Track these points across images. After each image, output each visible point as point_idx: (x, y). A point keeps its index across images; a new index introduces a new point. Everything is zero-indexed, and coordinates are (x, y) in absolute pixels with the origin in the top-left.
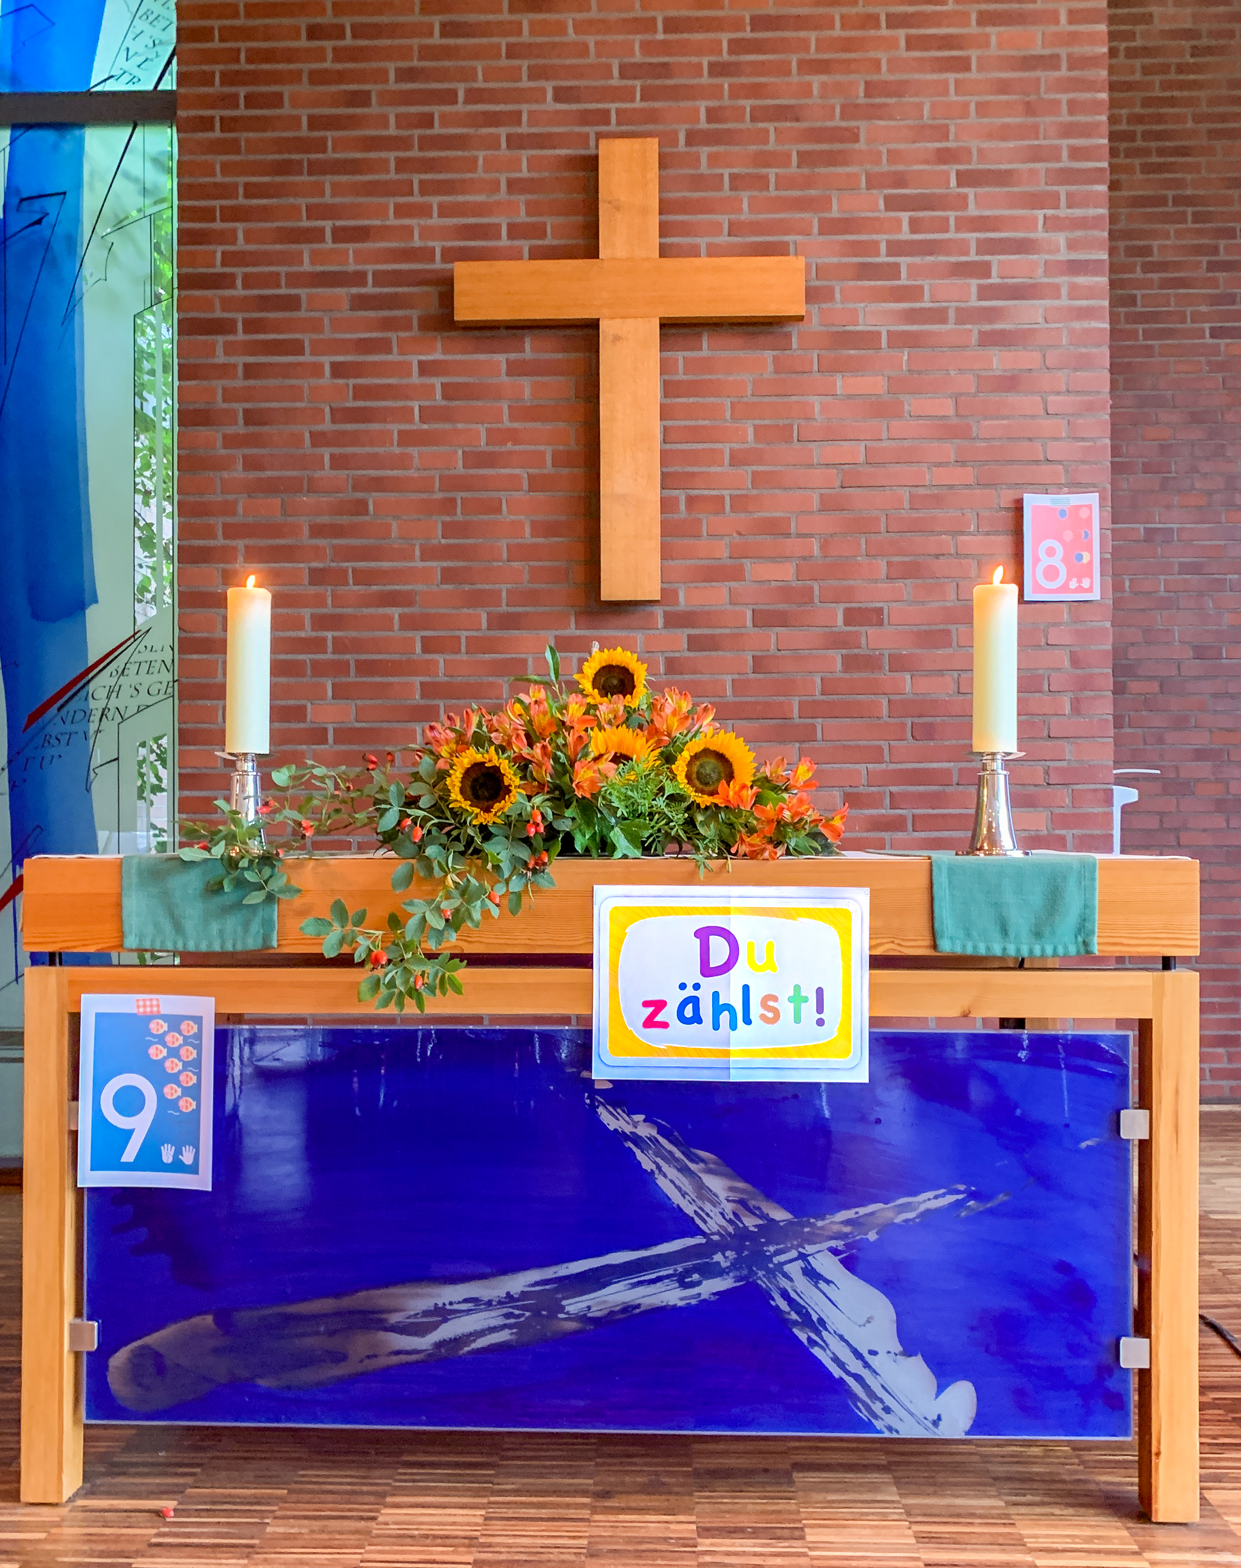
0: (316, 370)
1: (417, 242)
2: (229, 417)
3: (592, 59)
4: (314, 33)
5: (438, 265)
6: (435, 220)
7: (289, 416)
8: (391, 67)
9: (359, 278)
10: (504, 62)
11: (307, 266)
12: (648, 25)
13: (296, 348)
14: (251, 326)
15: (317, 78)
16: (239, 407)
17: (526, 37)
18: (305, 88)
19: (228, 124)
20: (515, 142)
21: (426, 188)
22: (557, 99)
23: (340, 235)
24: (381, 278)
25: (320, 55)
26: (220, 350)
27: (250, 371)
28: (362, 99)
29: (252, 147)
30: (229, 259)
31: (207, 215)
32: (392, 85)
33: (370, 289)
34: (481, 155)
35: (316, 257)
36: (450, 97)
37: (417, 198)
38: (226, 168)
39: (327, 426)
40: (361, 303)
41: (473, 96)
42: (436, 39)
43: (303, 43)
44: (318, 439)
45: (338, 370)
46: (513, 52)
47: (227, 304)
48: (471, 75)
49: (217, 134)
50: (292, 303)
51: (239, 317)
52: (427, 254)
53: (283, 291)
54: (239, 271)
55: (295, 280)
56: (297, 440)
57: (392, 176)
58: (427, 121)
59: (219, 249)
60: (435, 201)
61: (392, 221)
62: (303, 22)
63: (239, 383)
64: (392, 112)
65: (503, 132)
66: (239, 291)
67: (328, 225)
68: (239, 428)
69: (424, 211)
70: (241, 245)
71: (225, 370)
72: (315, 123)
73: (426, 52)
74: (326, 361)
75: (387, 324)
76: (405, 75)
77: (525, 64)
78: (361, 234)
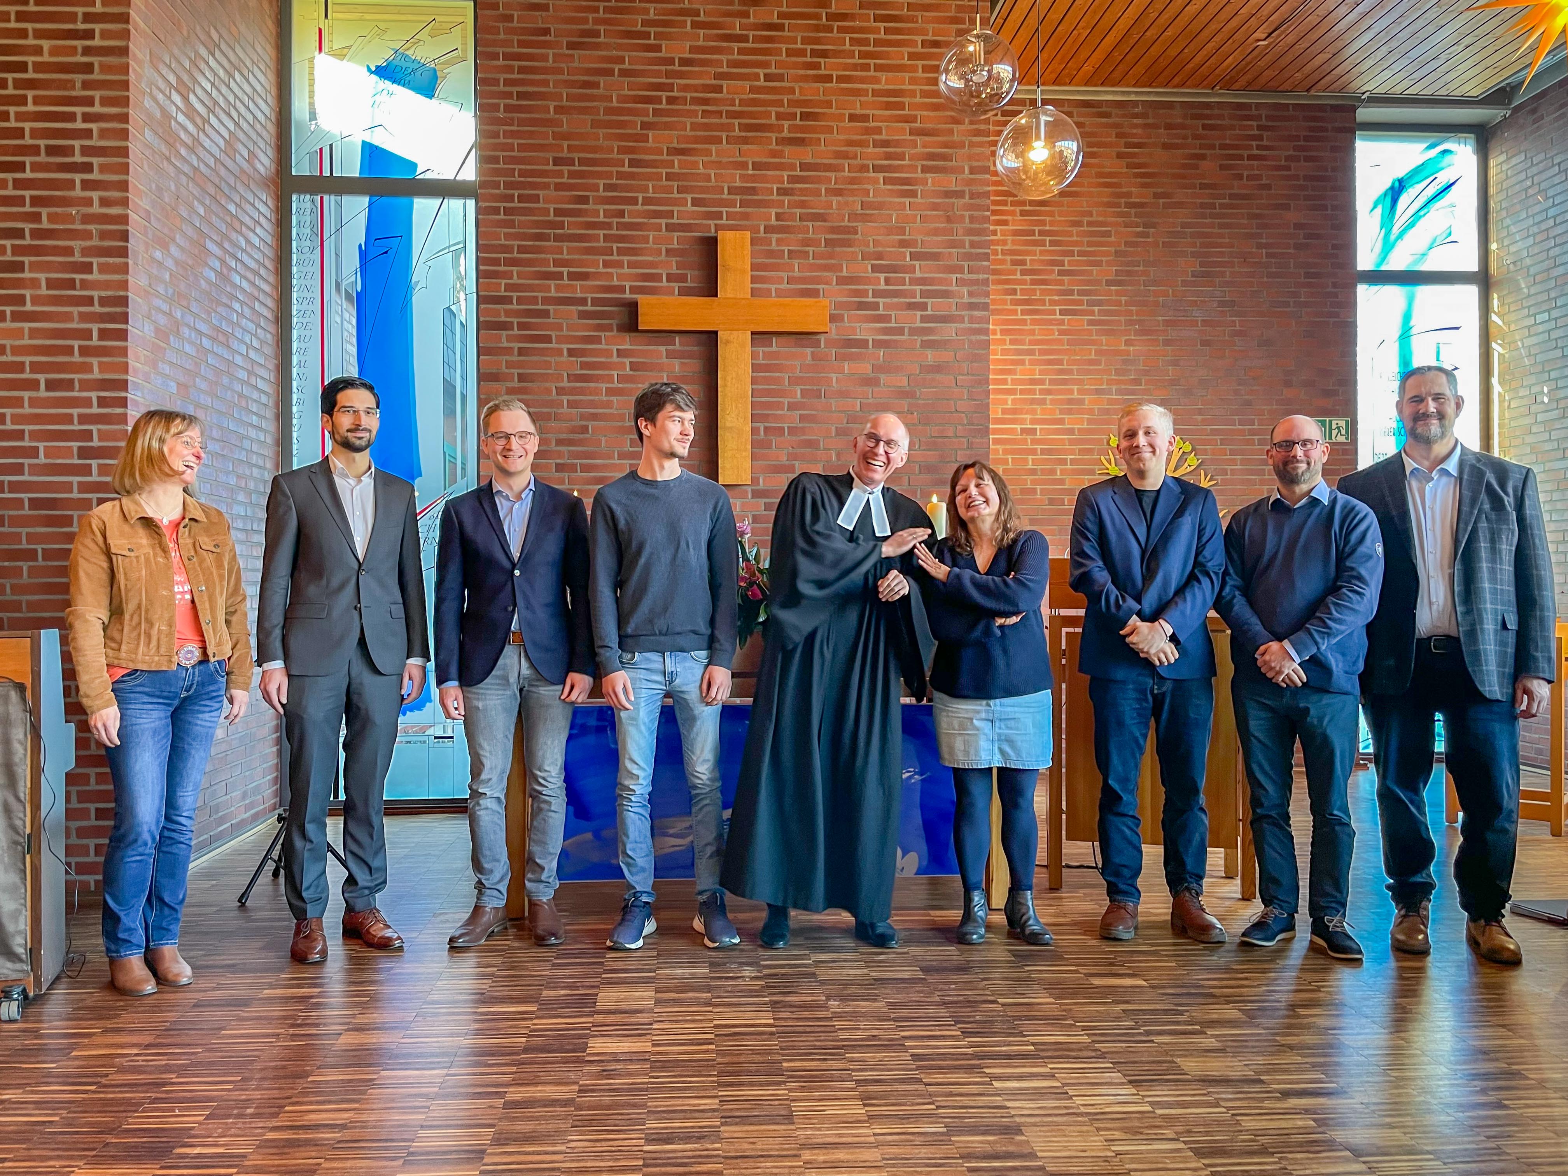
0: (559, 352)
1: (615, 282)
2: (508, 378)
3: (713, 183)
4: (557, 161)
5: (628, 295)
6: (626, 270)
7: (545, 378)
8: (601, 183)
9: (583, 301)
10: (665, 183)
11: (553, 293)
12: (744, 166)
13: (548, 339)
14: (521, 326)
15: (559, 187)
16: (516, 372)
17: (676, 169)
18: (552, 193)
19: (507, 211)
20: (670, 228)
21: (621, 251)
22: (693, 205)
23: (572, 276)
24: (596, 302)
25: (560, 174)
26: (504, 339)
27: (521, 352)
28: (584, 200)
29: (522, 225)
30: (509, 287)
31: (496, 262)
32: (602, 193)
33: (589, 308)
34: (651, 235)
35: (558, 288)
36: (634, 201)
37: (615, 257)
38: (507, 236)
39: (565, 384)
40: (583, 315)
41: (647, 201)
42: (626, 169)
43: (551, 167)
44: (560, 391)
45: (571, 353)
46: (669, 177)
47: (508, 313)
48: (645, 189)
49: (502, 217)
50: (545, 314)
51: (515, 321)
52: (622, 289)
53: (540, 307)
54: (515, 295)
55: (546, 300)
56: (548, 391)
57: (602, 244)
58: (621, 214)
59: (504, 282)
60: (626, 259)
61: (601, 269)
62: (550, 156)
63: (515, 358)
64: (601, 208)
65: (663, 222)
66: (515, 306)
67: (565, 270)
68: (516, 384)
69: (619, 264)
70: (515, 280)
71: (508, 351)
72: (558, 212)
73: (621, 175)
74: (565, 347)
75: (599, 328)
76: (608, 187)
77: (675, 184)
78: (584, 276)
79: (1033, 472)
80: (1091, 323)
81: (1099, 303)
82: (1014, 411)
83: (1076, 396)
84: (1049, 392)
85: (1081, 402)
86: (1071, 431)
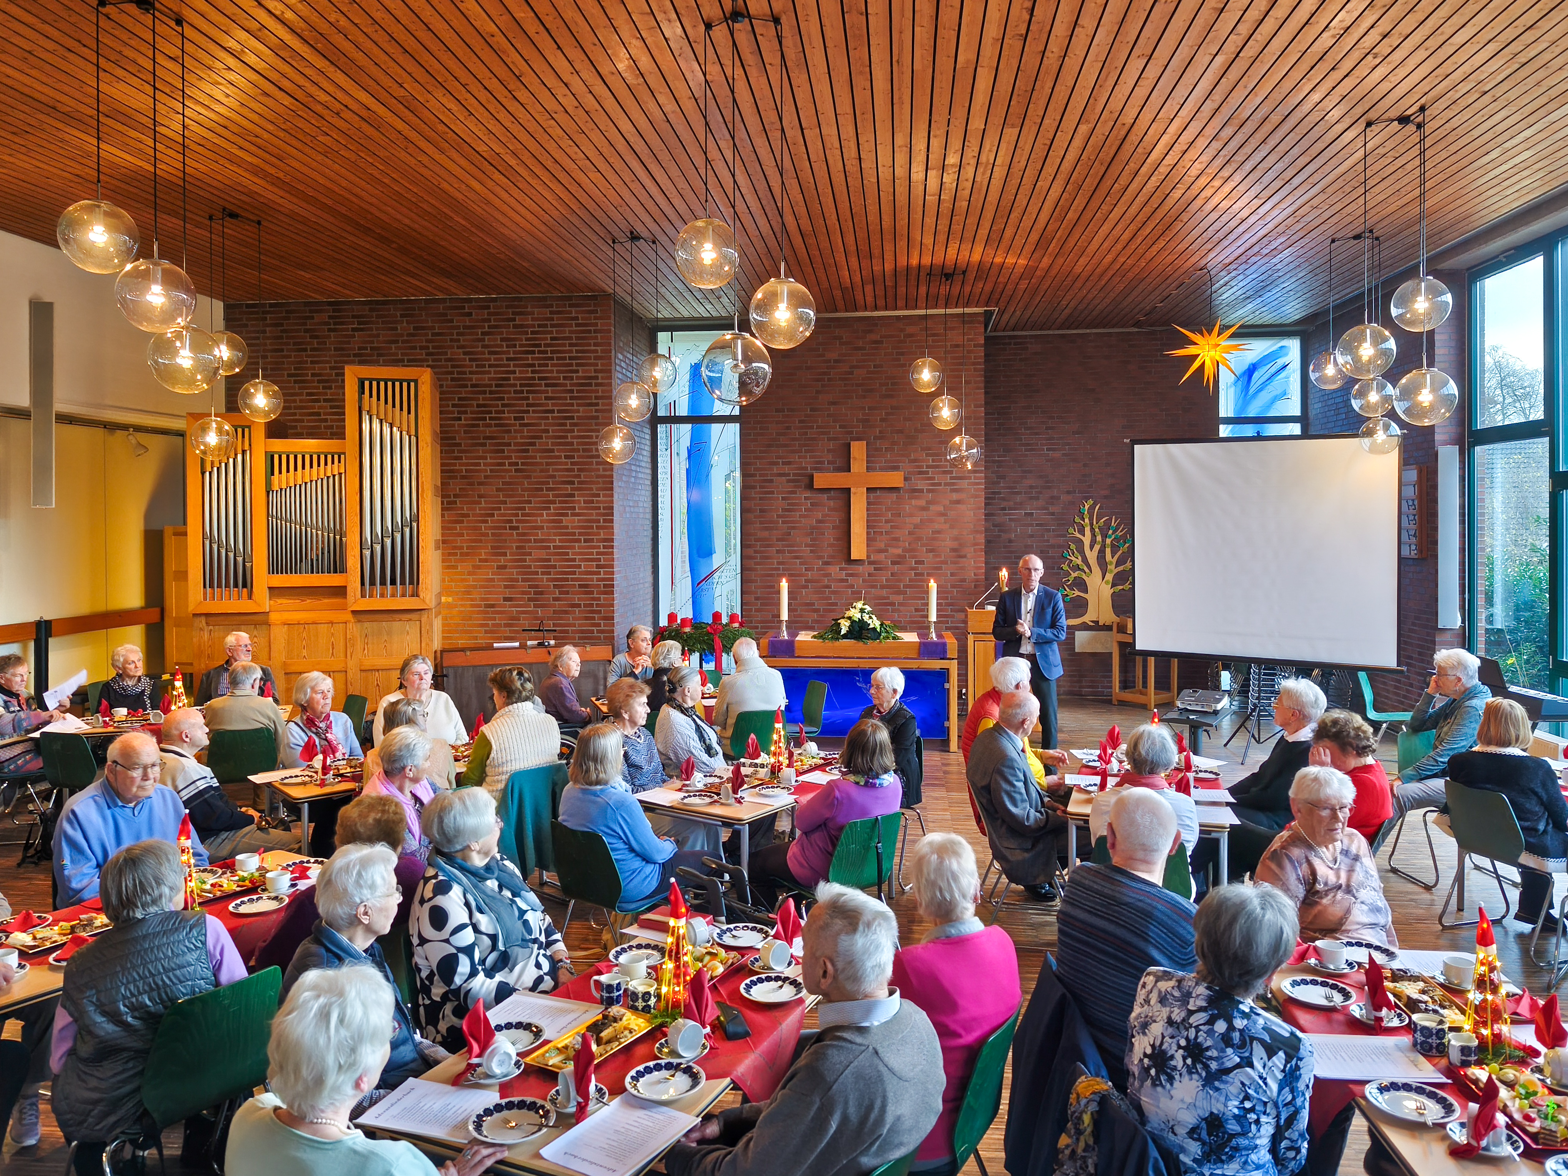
0: (778, 499)
1: (804, 465)
2: (753, 511)
3: (849, 417)
4: (777, 411)
5: (809, 473)
6: (808, 460)
7: (771, 510)
8: (797, 420)
9: (789, 475)
10: (826, 418)
11: (775, 471)
12: (864, 409)
13: (773, 493)
14: (761, 487)
15: (778, 423)
16: (756, 508)
17: (832, 412)
18: (775, 425)
19: (755, 435)
20: (829, 439)
21: (806, 451)
22: (840, 428)
23: (784, 463)
24: (794, 475)
25: (778, 417)
26: (752, 493)
27: (761, 499)
28: (788, 428)
29: (761, 441)
30: (755, 469)
31: (749, 458)
32: (797, 424)
33: (791, 477)
34: (820, 442)
35: (777, 469)
36: (812, 427)
37: (803, 454)
38: (754, 446)
39: (780, 513)
40: (789, 481)
41: (818, 427)
42: (808, 413)
43: (774, 414)
44: (778, 516)
45: (783, 498)
46: (829, 415)
47: (753, 481)
48: (817, 422)
49: (752, 438)
50: (771, 481)
51: (757, 485)
52: (806, 468)
53: (769, 478)
54: (756, 473)
55: (772, 475)
56: (773, 517)
57: (797, 448)
58: (806, 434)
59: (753, 467)
60: (808, 454)
61: (797, 460)
62: (774, 409)
63: (757, 502)
64: (797, 431)
65: (826, 436)
66: (757, 478)
67: (780, 461)
68: (756, 513)
69: (806, 457)
70: (756, 466)
71: (754, 499)
72: (777, 434)
73: (806, 416)
74: (780, 496)
75: (796, 487)
76: (800, 422)
77: (831, 418)
78: (789, 463)
79: (1032, 536)
80: (1064, 455)
81: (1069, 444)
82: (1021, 504)
83: (1056, 494)
84: (1041, 493)
85: (1059, 498)
86: (1053, 514)
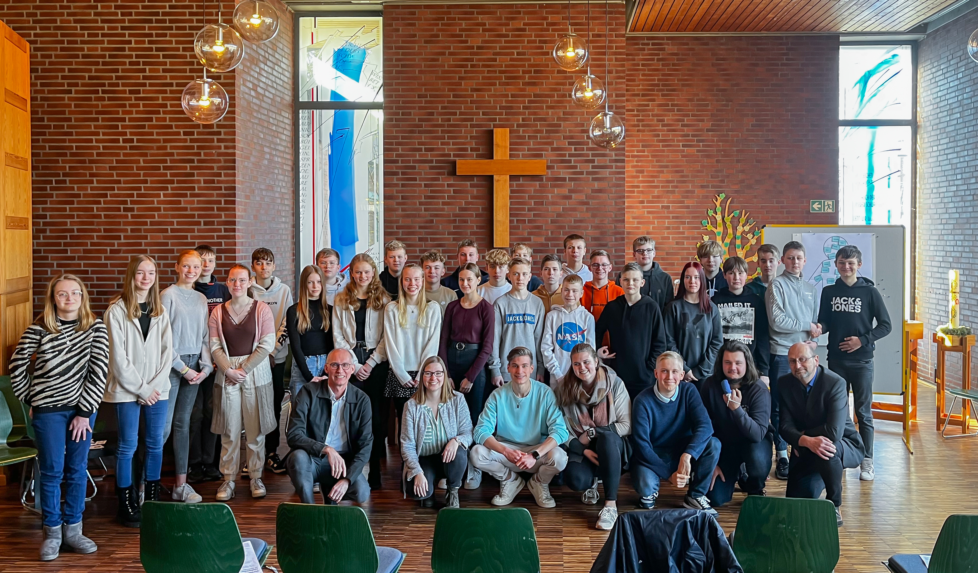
0: (420, 185)
1: (446, 152)
2: (397, 197)
3: (492, 104)
4: (419, 96)
5: (452, 158)
6: (451, 146)
7: (414, 197)
8: (440, 106)
9: (431, 161)
10: (469, 105)
11: (418, 158)
12: (507, 96)
13: (415, 179)
14: (403, 174)
15: (420, 108)
16: (400, 195)
17: (475, 98)
18: (417, 111)
19: (396, 120)
20: (472, 126)
21: (449, 138)
22: (483, 115)
23: (427, 150)
24: (437, 161)
25: (421, 102)
26: (395, 180)
27: (403, 185)
28: (432, 114)
29: (403, 126)
30: (397, 156)
31: (391, 144)
32: (440, 110)
33: (434, 164)
34: (463, 129)
35: (420, 155)
36: (455, 114)
37: (446, 140)
38: (397, 132)
39: (423, 200)
40: (432, 168)
41: (461, 114)
42: (452, 99)
43: (417, 99)
44: (421, 204)
45: (426, 185)
46: (472, 102)
47: (397, 168)
48: (460, 108)
49: (394, 122)
50: (414, 168)
51: (400, 171)
52: (449, 155)
53: (411, 164)
54: (400, 159)
55: (415, 161)
56: (415, 204)
57: (440, 134)
58: (449, 120)
59: (395, 153)
60: (451, 141)
61: (440, 146)
62: (416, 94)
63: (400, 188)
64: (440, 118)
65: (469, 123)
66: (400, 164)
67: (423, 147)
68: (400, 200)
69: (448, 144)
70: (400, 152)
71: (397, 185)
72: (420, 120)
73: (449, 102)
74: (423, 183)
75: (439, 174)
76: (443, 108)
77: (474, 105)
78: (432, 150)
79: (668, 228)
80: (698, 151)
81: (702, 141)
82: (658, 197)
83: (690, 188)
84: (676, 187)
85: (693, 192)
86: (688, 207)
